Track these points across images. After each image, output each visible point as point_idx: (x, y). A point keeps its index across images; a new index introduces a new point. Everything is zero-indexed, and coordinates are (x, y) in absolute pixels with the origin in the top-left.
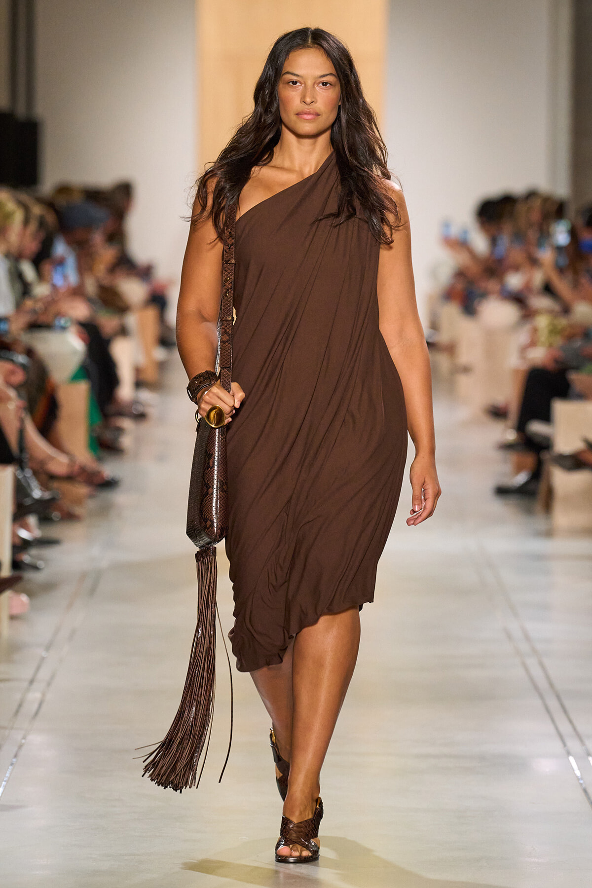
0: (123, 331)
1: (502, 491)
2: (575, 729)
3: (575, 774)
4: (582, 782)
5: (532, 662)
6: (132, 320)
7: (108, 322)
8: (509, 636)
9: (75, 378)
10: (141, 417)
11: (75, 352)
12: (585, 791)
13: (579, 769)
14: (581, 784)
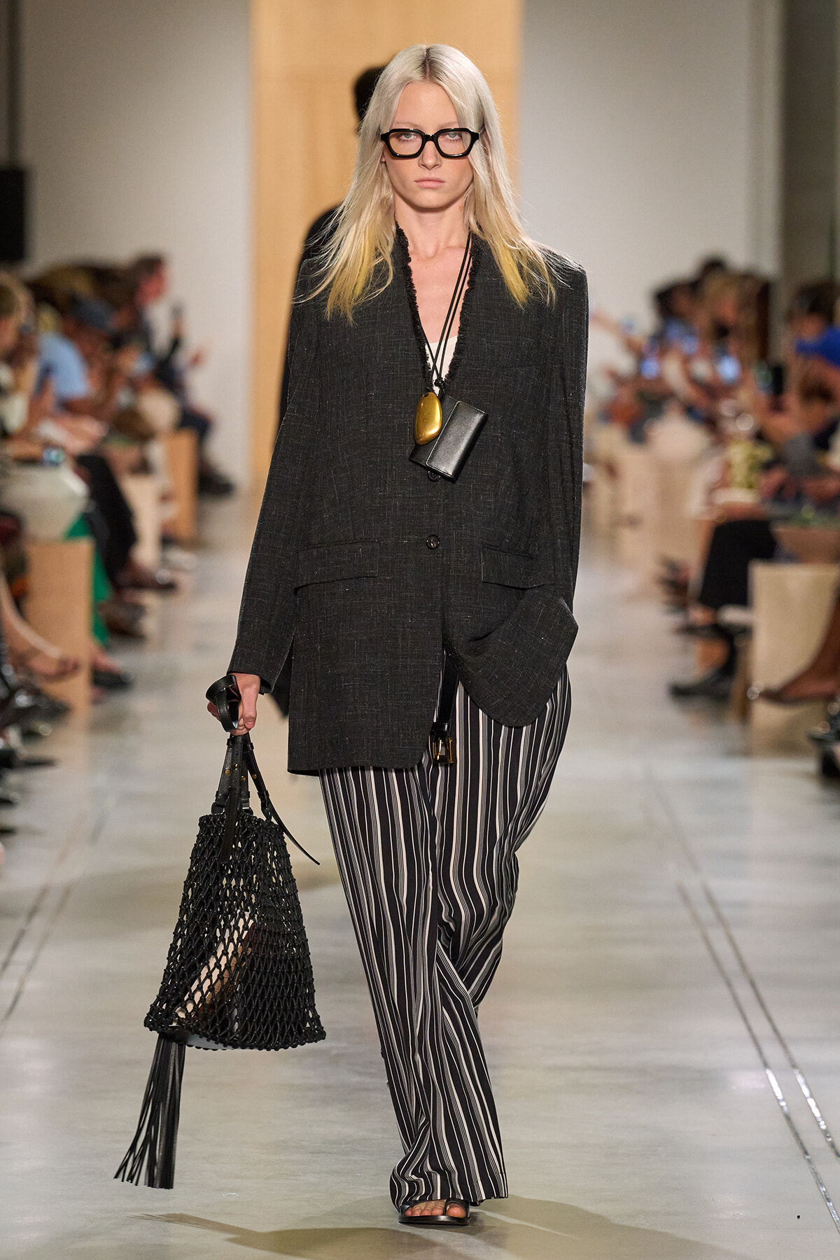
0: (143, 468)
1: (681, 693)
2: (775, 1030)
3: (774, 1093)
4: (783, 1104)
5: (717, 936)
6: (157, 452)
7: (121, 454)
8: (686, 899)
9: (73, 533)
10: (168, 588)
11: (72, 496)
12: (788, 1118)
13: (779, 1086)
14: (782, 1107)
